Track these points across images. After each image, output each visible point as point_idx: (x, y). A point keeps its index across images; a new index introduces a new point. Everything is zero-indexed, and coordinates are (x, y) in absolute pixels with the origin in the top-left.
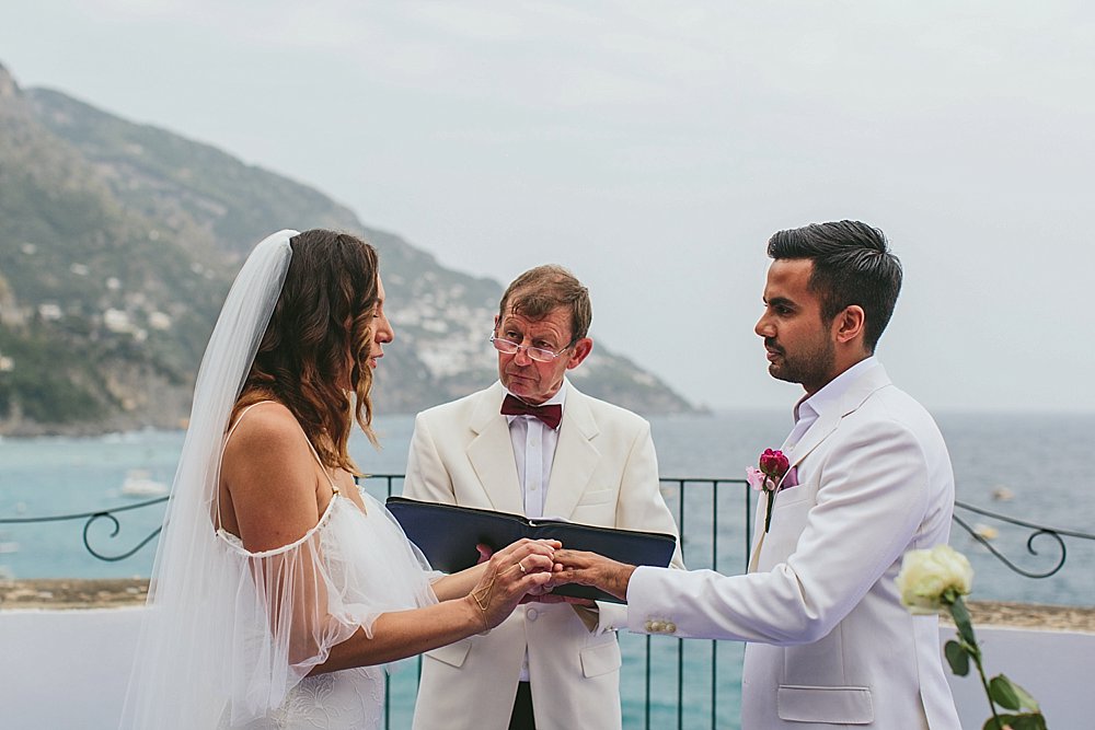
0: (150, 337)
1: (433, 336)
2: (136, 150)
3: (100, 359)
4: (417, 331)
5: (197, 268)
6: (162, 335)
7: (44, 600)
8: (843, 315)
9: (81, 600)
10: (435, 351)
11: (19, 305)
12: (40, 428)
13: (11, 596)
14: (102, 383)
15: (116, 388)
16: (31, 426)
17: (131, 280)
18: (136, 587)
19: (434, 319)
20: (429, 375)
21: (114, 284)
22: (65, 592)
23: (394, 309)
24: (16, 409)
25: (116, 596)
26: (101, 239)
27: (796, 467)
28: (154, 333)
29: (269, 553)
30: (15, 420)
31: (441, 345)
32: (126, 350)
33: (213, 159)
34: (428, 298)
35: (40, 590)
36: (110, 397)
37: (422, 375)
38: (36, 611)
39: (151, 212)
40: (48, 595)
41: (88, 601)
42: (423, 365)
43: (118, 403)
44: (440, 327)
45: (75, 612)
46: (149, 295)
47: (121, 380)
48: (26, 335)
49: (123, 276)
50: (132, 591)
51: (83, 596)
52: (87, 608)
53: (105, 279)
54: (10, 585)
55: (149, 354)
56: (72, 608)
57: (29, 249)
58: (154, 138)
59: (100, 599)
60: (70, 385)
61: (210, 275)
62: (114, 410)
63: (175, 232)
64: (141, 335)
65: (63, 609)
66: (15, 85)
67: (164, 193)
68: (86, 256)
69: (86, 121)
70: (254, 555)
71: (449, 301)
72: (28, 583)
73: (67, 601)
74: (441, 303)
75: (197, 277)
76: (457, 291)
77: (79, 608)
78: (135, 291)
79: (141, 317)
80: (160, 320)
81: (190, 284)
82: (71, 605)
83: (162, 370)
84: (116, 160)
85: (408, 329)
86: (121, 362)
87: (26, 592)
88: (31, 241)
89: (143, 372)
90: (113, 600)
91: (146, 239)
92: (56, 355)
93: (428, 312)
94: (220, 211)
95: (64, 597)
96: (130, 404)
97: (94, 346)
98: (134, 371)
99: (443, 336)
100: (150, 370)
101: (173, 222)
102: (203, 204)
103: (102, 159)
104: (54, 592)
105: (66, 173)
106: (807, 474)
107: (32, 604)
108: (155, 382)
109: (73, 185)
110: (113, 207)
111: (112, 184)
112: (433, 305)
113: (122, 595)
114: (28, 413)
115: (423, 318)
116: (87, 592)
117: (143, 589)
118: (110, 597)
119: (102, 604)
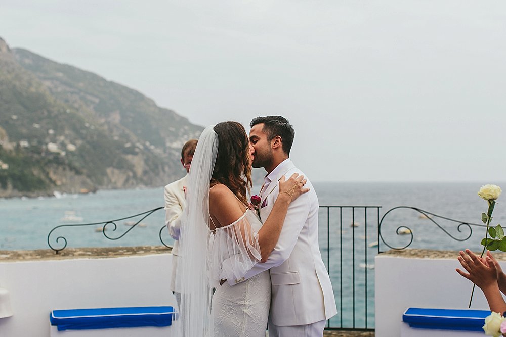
0: (67, 155)
2: (60, 75)
3: (46, 164)
5: (87, 125)
6: (72, 153)
7: (89, 255)
9: (103, 255)
11: (11, 141)
12: (20, 194)
13: (76, 253)
14: (47, 174)
15: (53, 176)
16: (16, 192)
17: (59, 130)
18: (123, 250)
21: (51, 132)
22: (96, 252)
23: (171, 142)
24: (10, 186)
25: (116, 253)
26: (46, 113)
27: (265, 200)
28: (68, 153)
30: (9, 191)
32: (57, 160)
33: (93, 79)
35: (87, 251)
36: (50, 180)
38: (87, 259)
39: (67, 101)
40: (90, 253)
41: (105, 255)
43: (54, 183)
45: (102, 259)
46: (66, 136)
47: (55, 173)
48: (14, 154)
49: (55, 129)
50: (121, 251)
51: (103, 253)
52: (106, 258)
53: (47, 130)
54: (74, 250)
55: (67, 161)
56: (101, 258)
57: (15, 117)
58: (68, 69)
59: (110, 254)
60: (33, 175)
61: (92, 128)
62: (52, 186)
63: (77, 109)
64: (63, 154)
65: (97, 258)
66: (7, 47)
67: (72, 93)
68: (39, 120)
69: (39, 63)
72: (81, 249)
73: (98, 255)
75: (87, 128)
77: (103, 258)
78: (61, 135)
79: (63, 146)
80: (71, 147)
81: (84, 132)
83: (72, 168)
84: (51, 79)
86: (55, 165)
87: (81, 252)
88: (15, 114)
89: (64, 169)
90: (115, 255)
91: (65, 112)
92: (27, 162)
94: (97, 100)
95: (96, 254)
96: (59, 183)
97: (43, 158)
98: (61, 168)
100: (67, 168)
101: (76, 105)
102: (89, 97)
103: (45, 79)
104: (92, 252)
105: (30, 84)
107: (85, 256)
108: (70, 174)
109: (33, 90)
110: (51, 99)
111: (50, 90)
113: (118, 253)
114: (15, 187)
116: (104, 252)
117: (125, 250)
118: (113, 253)
119: (111, 256)
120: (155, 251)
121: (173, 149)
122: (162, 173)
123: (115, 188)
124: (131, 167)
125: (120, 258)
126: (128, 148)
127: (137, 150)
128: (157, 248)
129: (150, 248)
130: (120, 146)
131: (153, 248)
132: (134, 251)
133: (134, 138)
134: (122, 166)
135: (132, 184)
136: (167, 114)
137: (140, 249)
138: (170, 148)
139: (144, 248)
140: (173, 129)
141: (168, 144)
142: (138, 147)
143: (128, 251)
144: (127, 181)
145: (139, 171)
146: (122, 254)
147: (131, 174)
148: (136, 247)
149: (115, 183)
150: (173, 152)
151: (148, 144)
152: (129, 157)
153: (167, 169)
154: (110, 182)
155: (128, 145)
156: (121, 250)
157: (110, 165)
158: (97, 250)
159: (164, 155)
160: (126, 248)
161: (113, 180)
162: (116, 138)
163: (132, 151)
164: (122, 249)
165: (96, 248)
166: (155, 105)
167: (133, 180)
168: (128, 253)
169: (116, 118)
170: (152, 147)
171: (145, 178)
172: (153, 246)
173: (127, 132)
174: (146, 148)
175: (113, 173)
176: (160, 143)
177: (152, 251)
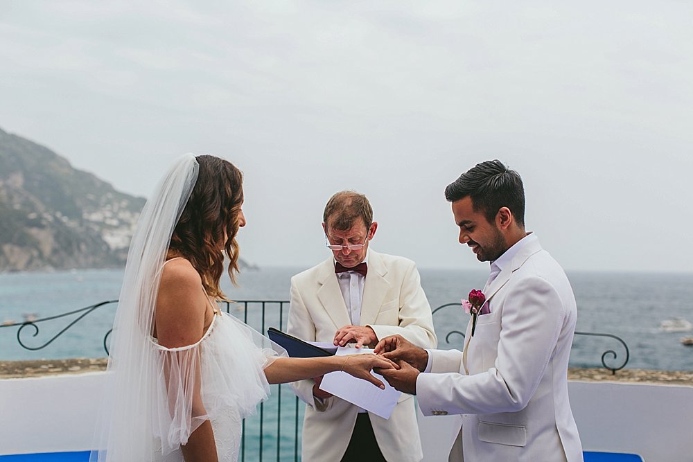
1: (111, 227)
4: (102, 224)
8: (499, 215)
9: (16, 373)
10: (112, 235)
18: (47, 365)
19: (111, 218)
20: (109, 248)
22: (5, 369)
23: (90, 213)
25: (36, 370)
27: (489, 301)
29: (180, 349)
31: (115, 232)
34: (108, 207)
37: (104, 248)
41: (21, 373)
42: (105, 243)
44: (115, 222)
45: (15, 379)
50: (44, 367)
51: (16, 370)
52: (22, 377)
56: (13, 377)
59: (27, 372)
65: (7, 378)
70: (170, 350)
71: (120, 209)
73: (9, 373)
74: (116, 208)
76: (124, 203)
77: (17, 378)
82: (12, 376)
85: (97, 223)
90: (36, 373)
93: (108, 214)
95: (6, 371)
99: (116, 227)
106: (495, 306)
112: (111, 211)
113: (39, 370)
115: (105, 218)
116: (18, 368)
117: (51, 366)
118: (33, 371)
119: (30, 375)
120: (97, 367)
121: (92, 222)
122: (76, 253)
123: (14, 270)
124: (36, 245)
125: (44, 378)
126: (32, 220)
127: (44, 222)
128: (99, 363)
129: (89, 362)
130: (21, 217)
131: (93, 361)
132: (64, 366)
133: (41, 207)
134: (24, 242)
135: (38, 266)
136: (85, 178)
137: (73, 363)
138: (88, 221)
139: (80, 362)
140: (91, 197)
141: (85, 216)
142: (45, 219)
143: (55, 367)
144: (30, 262)
145: (47, 249)
146: (46, 372)
147: (35, 253)
148: (67, 361)
149: (15, 264)
150: (91, 226)
151: (59, 215)
152: (34, 231)
153: (83, 247)
154: (7, 262)
155: (32, 216)
156: (44, 364)
157: (8, 241)
158: (8, 365)
159: (80, 230)
160: (52, 362)
161: (12, 260)
162: (17, 207)
163: (38, 224)
164: (46, 363)
165: (5, 362)
166: (68, 166)
167: (38, 260)
168: (56, 370)
169: (17, 180)
170: (65, 219)
171: (55, 259)
172: (93, 358)
173: (32, 198)
174: (57, 220)
175: (12, 251)
176: (75, 214)
177: (92, 367)
